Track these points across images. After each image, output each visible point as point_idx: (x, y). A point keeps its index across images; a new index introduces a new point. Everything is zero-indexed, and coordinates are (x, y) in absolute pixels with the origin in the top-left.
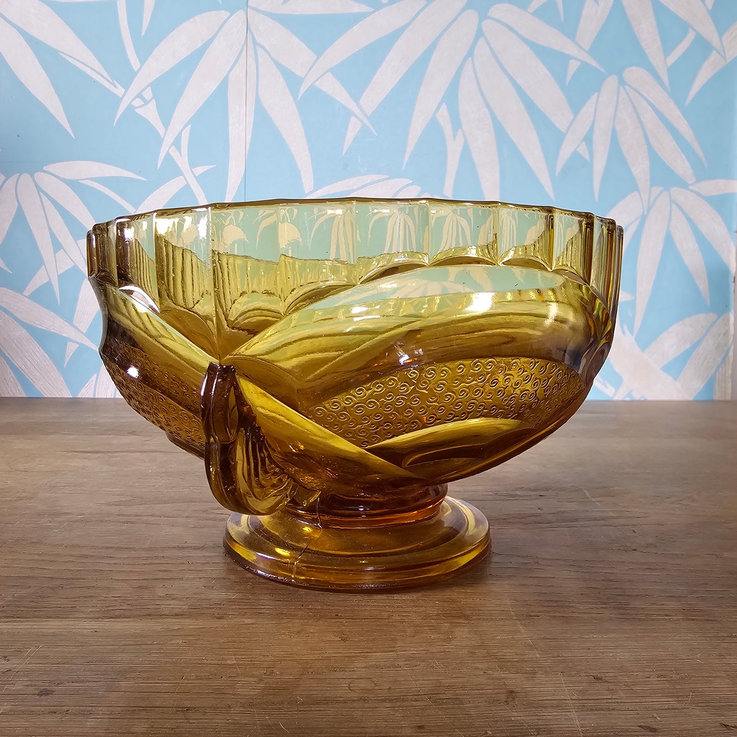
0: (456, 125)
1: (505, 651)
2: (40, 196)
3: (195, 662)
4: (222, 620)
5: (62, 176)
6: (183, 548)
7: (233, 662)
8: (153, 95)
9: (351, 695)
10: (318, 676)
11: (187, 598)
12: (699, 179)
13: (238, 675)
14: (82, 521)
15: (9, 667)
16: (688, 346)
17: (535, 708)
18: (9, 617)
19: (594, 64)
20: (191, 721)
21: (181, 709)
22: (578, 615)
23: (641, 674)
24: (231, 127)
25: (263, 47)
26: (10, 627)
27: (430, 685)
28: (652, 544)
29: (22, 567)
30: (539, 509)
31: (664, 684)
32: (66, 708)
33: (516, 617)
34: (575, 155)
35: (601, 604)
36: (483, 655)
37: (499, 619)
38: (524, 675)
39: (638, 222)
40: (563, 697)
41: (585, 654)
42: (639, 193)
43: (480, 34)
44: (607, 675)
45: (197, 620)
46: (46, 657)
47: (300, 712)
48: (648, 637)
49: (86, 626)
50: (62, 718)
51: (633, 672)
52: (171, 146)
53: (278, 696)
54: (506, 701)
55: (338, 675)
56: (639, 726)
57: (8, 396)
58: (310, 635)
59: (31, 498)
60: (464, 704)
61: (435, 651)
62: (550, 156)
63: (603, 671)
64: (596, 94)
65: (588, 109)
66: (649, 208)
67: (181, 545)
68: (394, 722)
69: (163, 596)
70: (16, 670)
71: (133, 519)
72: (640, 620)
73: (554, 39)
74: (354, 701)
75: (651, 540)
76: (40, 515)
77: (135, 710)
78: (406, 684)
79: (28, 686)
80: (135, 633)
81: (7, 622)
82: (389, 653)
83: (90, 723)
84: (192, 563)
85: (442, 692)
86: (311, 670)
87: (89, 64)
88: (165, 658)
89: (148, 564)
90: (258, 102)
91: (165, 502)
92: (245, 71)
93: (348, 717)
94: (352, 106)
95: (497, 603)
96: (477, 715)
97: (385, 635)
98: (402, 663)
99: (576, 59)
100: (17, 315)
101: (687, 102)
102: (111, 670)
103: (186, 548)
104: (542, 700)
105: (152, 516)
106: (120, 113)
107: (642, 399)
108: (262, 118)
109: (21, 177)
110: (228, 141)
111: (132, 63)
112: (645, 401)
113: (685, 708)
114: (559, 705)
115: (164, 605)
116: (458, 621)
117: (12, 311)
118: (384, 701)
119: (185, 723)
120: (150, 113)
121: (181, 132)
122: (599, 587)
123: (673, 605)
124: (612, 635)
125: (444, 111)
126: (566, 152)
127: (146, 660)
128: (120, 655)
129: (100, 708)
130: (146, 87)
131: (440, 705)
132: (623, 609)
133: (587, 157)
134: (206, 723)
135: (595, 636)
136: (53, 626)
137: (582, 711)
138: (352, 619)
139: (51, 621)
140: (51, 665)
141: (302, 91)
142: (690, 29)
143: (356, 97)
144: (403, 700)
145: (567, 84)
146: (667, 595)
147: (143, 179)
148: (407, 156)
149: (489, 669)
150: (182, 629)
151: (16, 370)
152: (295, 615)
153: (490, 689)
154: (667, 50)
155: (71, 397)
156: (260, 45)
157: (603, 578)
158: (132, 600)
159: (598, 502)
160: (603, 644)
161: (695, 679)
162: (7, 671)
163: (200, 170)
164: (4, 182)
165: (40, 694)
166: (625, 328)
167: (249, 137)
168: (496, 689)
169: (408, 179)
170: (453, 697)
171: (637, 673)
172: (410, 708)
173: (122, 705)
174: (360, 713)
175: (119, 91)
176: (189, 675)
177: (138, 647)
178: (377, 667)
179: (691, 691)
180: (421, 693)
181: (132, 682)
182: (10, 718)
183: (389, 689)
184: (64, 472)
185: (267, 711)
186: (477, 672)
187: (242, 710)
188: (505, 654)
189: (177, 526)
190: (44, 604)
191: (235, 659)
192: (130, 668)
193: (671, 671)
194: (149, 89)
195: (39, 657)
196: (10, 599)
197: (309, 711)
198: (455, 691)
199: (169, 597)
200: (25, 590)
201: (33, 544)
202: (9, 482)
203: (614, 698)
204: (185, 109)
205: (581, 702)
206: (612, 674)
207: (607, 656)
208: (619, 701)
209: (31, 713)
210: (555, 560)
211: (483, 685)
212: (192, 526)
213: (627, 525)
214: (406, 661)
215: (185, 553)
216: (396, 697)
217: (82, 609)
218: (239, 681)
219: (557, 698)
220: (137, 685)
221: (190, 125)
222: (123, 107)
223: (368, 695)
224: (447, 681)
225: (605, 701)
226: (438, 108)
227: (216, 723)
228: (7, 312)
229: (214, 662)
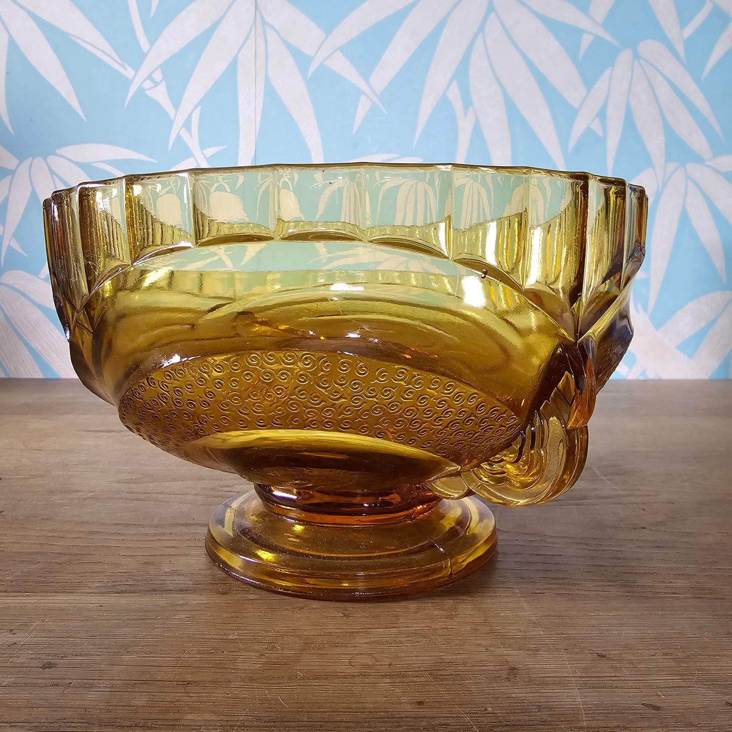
0: (467, 102)
1: (508, 628)
2: (54, 180)
3: (197, 636)
4: (225, 596)
5: (74, 159)
6: (190, 525)
7: (236, 637)
8: (163, 77)
9: (351, 670)
10: (320, 652)
11: (192, 574)
12: (715, 155)
13: (240, 650)
14: (92, 498)
15: (15, 640)
16: (703, 324)
17: (537, 685)
18: (18, 592)
19: (608, 37)
20: (191, 695)
21: (182, 683)
22: (584, 593)
23: (647, 652)
25: (272, 27)
26: (16, 601)
27: (431, 661)
28: (662, 522)
29: (32, 543)
31: (669, 662)
32: (68, 681)
33: (520, 594)
34: (589, 132)
35: (608, 582)
36: (486, 632)
37: (504, 596)
38: (527, 652)
40: (565, 675)
41: (589, 632)
42: (654, 169)
43: (491, 9)
44: (611, 652)
45: (201, 595)
46: (50, 631)
47: (301, 687)
48: (655, 614)
49: (89, 601)
50: (64, 691)
51: (638, 650)
52: (181, 128)
53: (278, 671)
54: (507, 678)
55: (339, 650)
56: (642, 704)
57: (26, 377)
58: (313, 611)
59: (44, 476)
60: (464, 680)
61: (438, 628)
62: (563, 133)
63: (608, 649)
64: (610, 69)
65: (601, 85)
66: (664, 185)
67: (188, 522)
68: (394, 697)
69: (169, 572)
70: (21, 643)
71: (143, 496)
72: (646, 597)
73: (570, 15)
74: (354, 676)
75: (661, 518)
76: (52, 492)
77: (136, 684)
78: (406, 660)
79: (32, 659)
80: (139, 608)
81: (14, 597)
82: (392, 629)
83: (92, 695)
84: (199, 540)
85: (444, 668)
86: (313, 645)
87: (99, 47)
88: (167, 633)
89: (155, 540)
90: (267, 81)
91: (175, 480)
92: (253, 51)
93: (348, 692)
94: (361, 84)
96: (477, 692)
97: (389, 612)
98: (404, 639)
99: (590, 33)
100: (33, 297)
101: (704, 75)
102: (115, 644)
103: (194, 524)
104: (543, 677)
105: (162, 493)
106: (130, 95)
107: (657, 378)
108: (271, 97)
109: (34, 161)
111: (142, 45)
112: (660, 380)
113: (690, 687)
114: (561, 683)
115: (169, 580)
116: (462, 598)
117: (28, 293)
118: (384, 676)
119: (185, 697)
120: (160, 95)
121: (191, 114)
122: (607, 564)
123: (681, 583)
124: (619, 613)
125: (454, 89)
126: (579, 127)
127: (149, 635)
128: (124, 629)
129: (102, 681)
130: (156, 69)
131: (440, 681)
132: (630, 586)
133: (600, 133)
134: (205, 697)
135: (600, 614)
136: (58, 600)
137: (584, 688)
139: (58, 596)
140: (56, 639)
141: (312, 70)
143: (366, 76)
144: (404, 676)
145: (580, 59)
146: (676, 573)
147: (154, 161)
148: (418, 134)
149: (491, 646)
150: (185, 604)
151: (33, 351)
153: (492, 666)
154: (683, 22)
156: (269, 25)
157: (610, 556)
158: (137, 576)
159: (609, 480)
160: (609, 621)
161: (701, 657)
162: (13, 644)
163: (210, 152)
164: (18, 166)
165: (44, 667)
166: (639, 306)
167: (259, 118)
168: (497, 666)
169: (419, 158)
170: (453, 673)
171: (642, 651)
172: (411, 684)
173: (123, 678)
174: (360, 689)
175: (129, 73)
176: (191, 649)
177: (141, 621)
178: (378, 643)
179: (697, 669)
180: (422, 669)
181: (135, 656)
182: (13, 690)
183: (390, 665)
184: (77, 451)
185: (267, 685)
186: (480, 649)
187: (242, 684)
188: (508, 631)
189: (186, 503)
190: (51, 580)
191: (238, 634)
192: (133, 642)
193: (678, 649)
194: (159, 71)
195: (44, 631)
196: (19, 574)
197: (309, 686)
198: (456, 667)
199: (174, 573)
200: (34, 566)
201: (43, 521)
202: (23, 460)
203: (617, 675)
204: (195, 91)
205: (584, 679)
206: (616, 652)
207: (612, 633)
208: (623, 678)
209: (34, 685)
210: (562, 537)
211: (484, 661)
212: (200, 503)
213: (636, 503)
214: (408, 637)
215: (193, 530)
216: (396, 673)
217: (90, 584)
218: (241, 656)
219: (560, 675)
220: (139, 659)
221: (200, 107)
222: (133, 89)
223: (368, 671)
224: (448, 658)
225: (609, 678)
226: (449, 86)
227: (214, 697)
228: (24, 295)
229: (216, 637)
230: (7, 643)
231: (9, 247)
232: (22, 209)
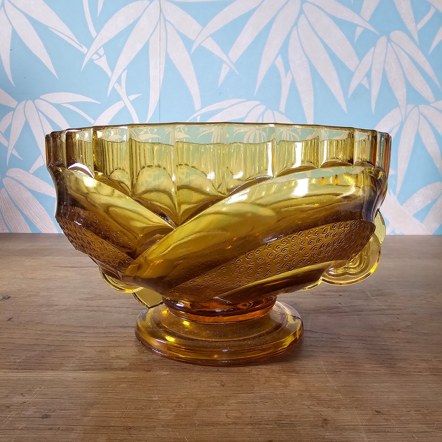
0: (287, 67)
1: (320, 393)
2: (38, 114)
3: (134, 398)
4: (149, 372)
5: (51, 101)
6: (125, 327)
7: (157, 399)
8: (104, 53)
9: (228, 420)
10: (208, 408)
11: (128, 358)
12: (437, 100)
13: (160, 407)
14: (65, 310)
15: (24, 400)
16: (430, 202)
17: (340, 430)
18: (24, 369)
19: (372, 29)
20: (132, 435)
21: (127, 428)
22: (365, 371)
23: (405, 409)
24: (151, 71)
25: (170, 23)
26: (24, 375)
27: (275, 414)
28: (409, 326)
29: (31, 338)
30: (339, 303)
31: (419, 416)
32: (58, 426)
33: (327, 372)
34: (360, 85)
35: (379, 364)
36: (307, 396)
37: (317, 373)
38: (333, 409)
39: (399, 126)
40: (357, 424)
41: (370, 396)
42: (400, 108)
43: (301, 12)
44: (384, 410)
45: (134, 372)
46: (46, 394)
47: (198, 431)
48: (409, 385)
49: (69, 375)
50: (55, 432)
51: (400, 408)
52: (116, 83)
53: (184, 421)
54: (322, 426)
55: (219, 407)
57: (21, 232)
58: (202, 382)
59: (36, 296)
60: (296, 427)
61: (278, 393)
62: (345, 87)
63: (381, 407)
64: (373, 48)
65: (368, 58)
66: (406, 118)
67: (124, 325)
68: (254, 438)
69: (114, 357)
70: (28, 402)
71: (96, 309)
72: (403, 375)
73: (347, 15)
74: (230, 424)
75: (409, 324)
76: (41, 306)
77: (99, 428)
78: (261, 414)
79: (35, 412)
80: (98, 380)
81: (22, 372)
82: (250, 394)
83: (73, 435)
84: (132, 337)
85: (283, 419)
86: (203, 404)
87: (66, 34)
88: (116, 396)
89: (105, 337)
90: (167, 55)
91: (115, 298)
92: (159, 37)
93: (226, 434)
94: (224, 57)
95: (315, 363)
96: (304, 434)
97: (248, 383)
98: (258, 401)
99: (362, 27)
100: (26, 184)
101: (430, 52)
102: (84, 403)
103: (127, 327)
104: (344, 425)
105: (107, 307)
106: (85, 63)
107: (401, 234)
108: (170, 65)
109: (27, 102)
110: (149, 79)
111: (92, 33)
112: (403, 236)
113: (432, 432)
114: (355, 429)
115: (115, 362)
116: (291, 374)
117: (23, 182)
118: (248, 424)
119: (129, 437)
120: (103, 63)
121: (121, 74)
122: (378, 353)
123: (424, 365)
124: (387, 384)
125: (280, 60)
126: (354, 84)
127: (105, 397)
128: (90, 393)
129: (78, 427)
130: (100, 48)
131: (282, 428)
132: (393, 367)
133: (367, 86)
134: (141, 437)
135: (376, 385)
136: (49, 375)
137: (369, 432)
138: (228, 372)
139: (49, 372)
140: (49, 399)
141: (194, 48)
142: (432, 7)
143: (226, 52)
144: (259, 424)
145: (355, 41)
146: (419, 359)
147: (99, 103)
148: (257, 87)
149: (311, 405)
150: (125, 378)
151: (25, 217)
152: (193, 370)
153: (312, 418)
154: (417, 20)
155: (58, 233)
156: (168, 21)
157: (380, 348)
158: (96, 359)
159: (376, 299)
160: (381, 390)
161: (439, 413)
162: (23, 403)
163: (132, 97)
164: (17, 105)
165: (43, 417)
166: (391, 191)
167: (162, 77)
168: (315, 418)
169: (257, 102)
170: (289, 422)
171: (402, 409)
172: (264, 429)
173: (91, 425)
174: (234, 432)
175: (84, 50)
176: (131, 406)
177: (100, 389)
178: (243, 403)
179: (436, 420)
180: (270, 419)
181: (97, 411)
182: (25, 432)
183: (251, 417)
184: (54, 280)
185: (177, 430)
186: (304, 407)
187: (162, 429)
188: (320, 396)
189: (122, 313)
190: (44, 362)
191: (158, 396)
192: (95, 401)
193: (424, 407)
194: (102, 49)
195: (42, 394)
196: (25, 358)
197: (203, 430)
198: (291, 418)
199: (117, 357)
200: (33, 353)
201: (37, 324)
202: (23, 285)
203: (388, 424)
204: (124, 61)
205: (368, 427)
206: (387, 409)
207: (383, 398)
208: (392, 426)
209: (38, 429)
210: (350, 336)
211: (308, 415)
212: (131, 313)
213: (393, 314)
214: (261, 399)
215: (127, 330)
216: (255, 422)
217: (67, 365)
218: (161, 411)
219: (353, 424)
220: (100, 412)
221: (127, 70)
222: (86, 60)
223: (238, 421)
224: (285, 413)
225: (383, 426)
226: (276, 58)
227: (147, 437)
228: (21, 183)
229: (145, 398)
230: (20, 402)
231: (12, 154)
232: (19, 131)
